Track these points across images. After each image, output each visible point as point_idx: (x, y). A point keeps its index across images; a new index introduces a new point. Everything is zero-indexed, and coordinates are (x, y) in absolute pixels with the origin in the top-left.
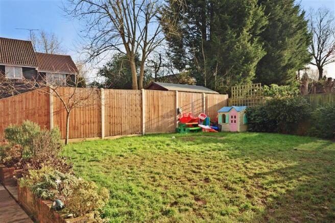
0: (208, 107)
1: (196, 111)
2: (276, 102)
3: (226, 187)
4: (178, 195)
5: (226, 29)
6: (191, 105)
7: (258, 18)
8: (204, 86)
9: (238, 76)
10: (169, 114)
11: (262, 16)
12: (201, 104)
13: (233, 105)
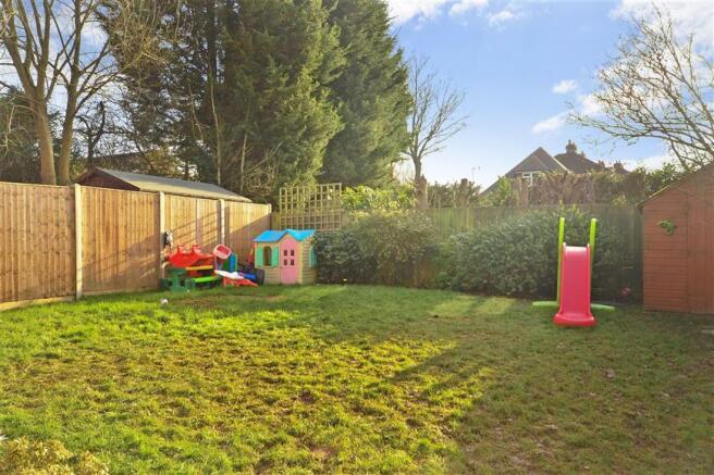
0: (231, 231)
1: (205, 238)
2: (377, 222)
3: (358, 409)
4: (261, 441)
5: (265, 64)
6: (193, 226)
7: (328, 49)
8: (215, 182)
9: (289, 167)
10: (144, 246)
11: (336, 48)
12: (215, 224)
13: (288, 227)
